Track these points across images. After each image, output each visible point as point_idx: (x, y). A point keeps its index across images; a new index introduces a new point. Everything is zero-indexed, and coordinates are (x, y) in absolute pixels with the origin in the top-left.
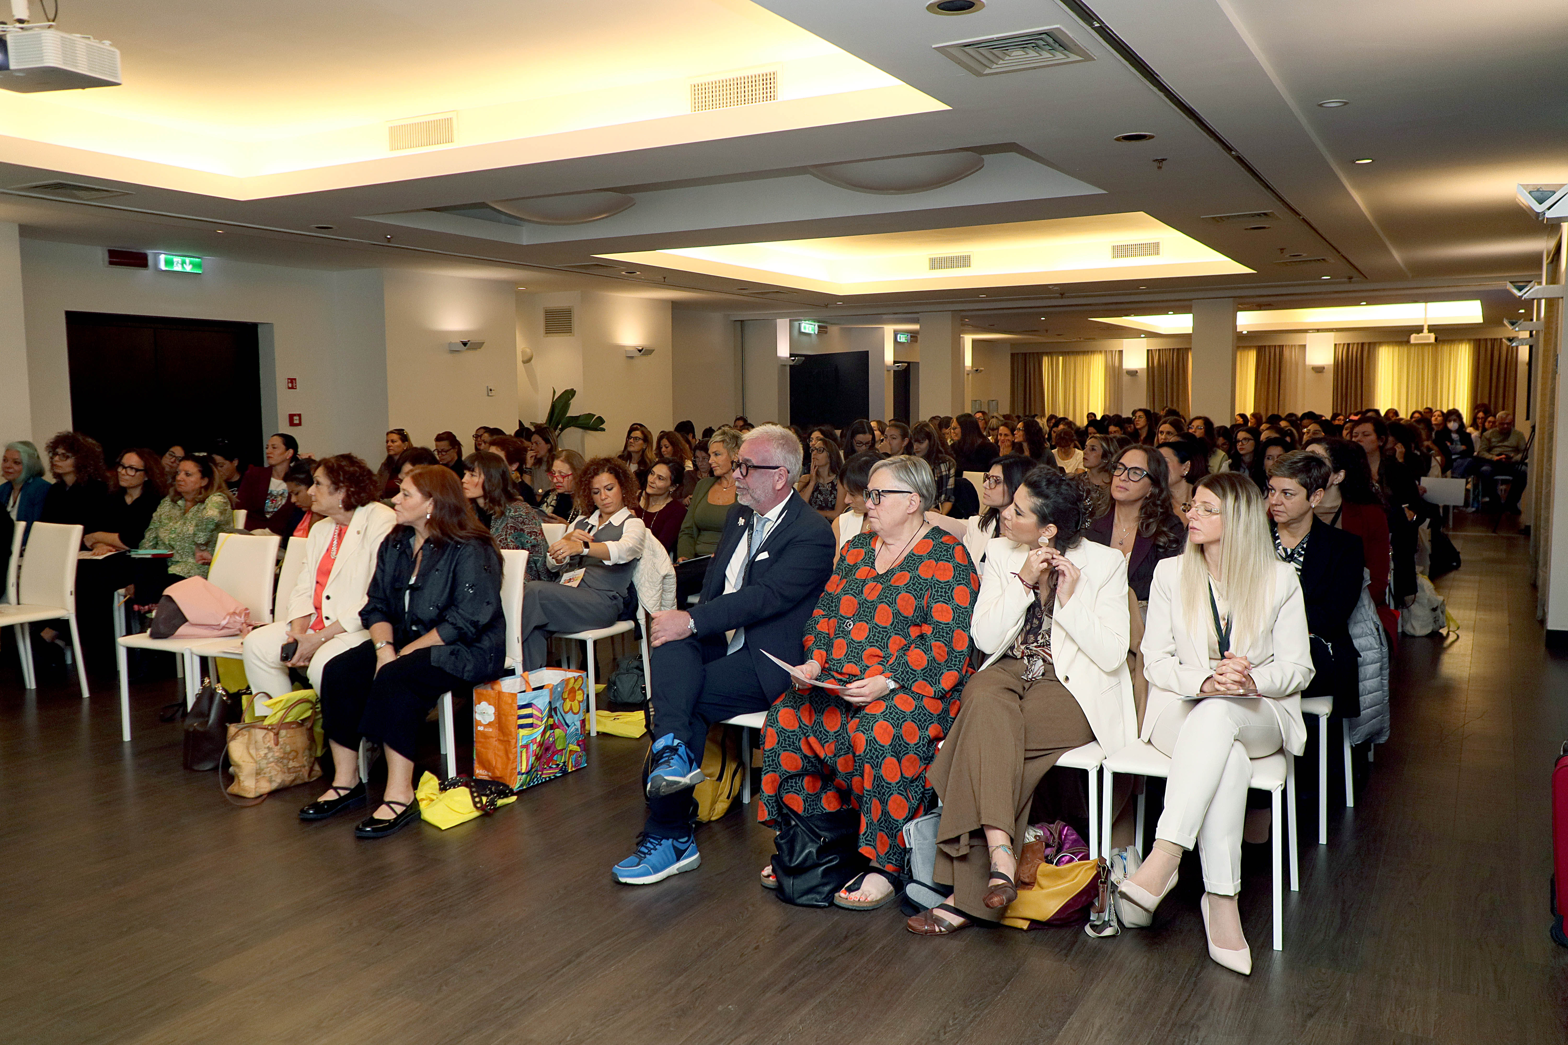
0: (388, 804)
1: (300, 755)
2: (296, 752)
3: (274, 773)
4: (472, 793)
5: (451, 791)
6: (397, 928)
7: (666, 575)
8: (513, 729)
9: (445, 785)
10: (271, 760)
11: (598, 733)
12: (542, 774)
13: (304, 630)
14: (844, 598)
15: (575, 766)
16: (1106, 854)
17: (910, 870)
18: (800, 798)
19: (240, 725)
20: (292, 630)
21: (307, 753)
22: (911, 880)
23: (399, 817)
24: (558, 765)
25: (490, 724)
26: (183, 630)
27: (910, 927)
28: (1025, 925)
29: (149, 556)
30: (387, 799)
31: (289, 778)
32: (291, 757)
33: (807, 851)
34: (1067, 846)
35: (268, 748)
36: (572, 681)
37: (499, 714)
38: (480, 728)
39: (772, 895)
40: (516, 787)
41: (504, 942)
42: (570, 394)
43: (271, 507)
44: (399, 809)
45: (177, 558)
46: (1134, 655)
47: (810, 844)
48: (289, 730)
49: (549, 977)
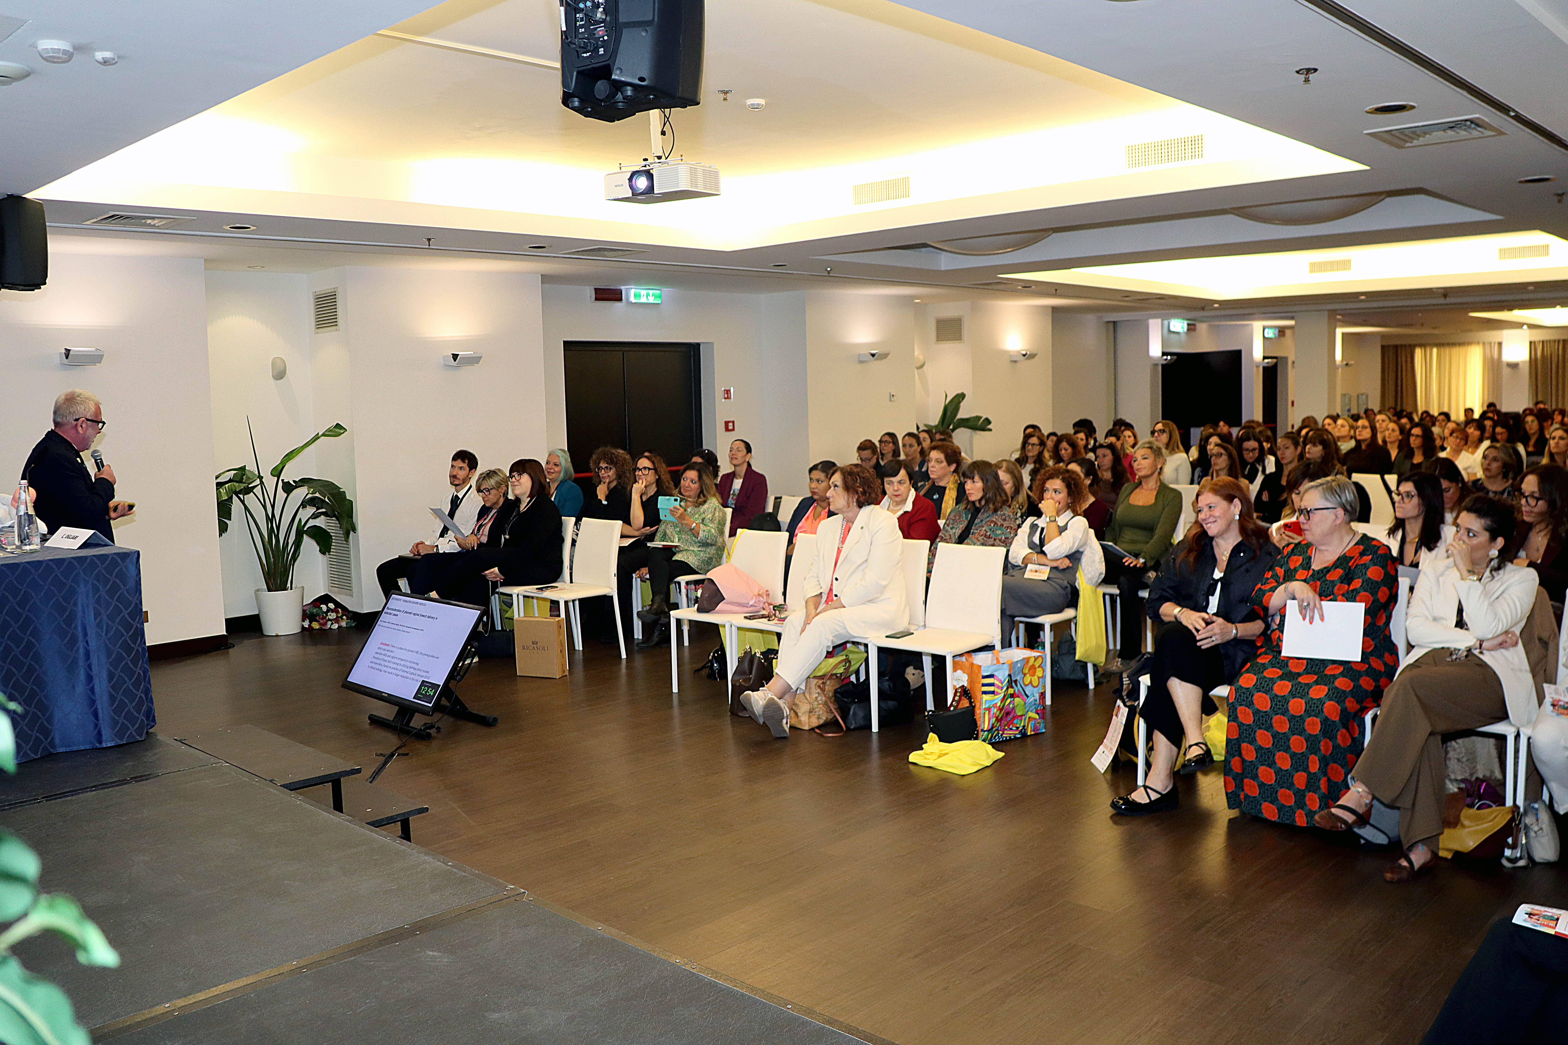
8: (979, 694)
12: (1003, 733)
15: (1032, 729)
24: (1020, 727)
26: (722, 606)
36: (1035, 659)
42: (960, 398)
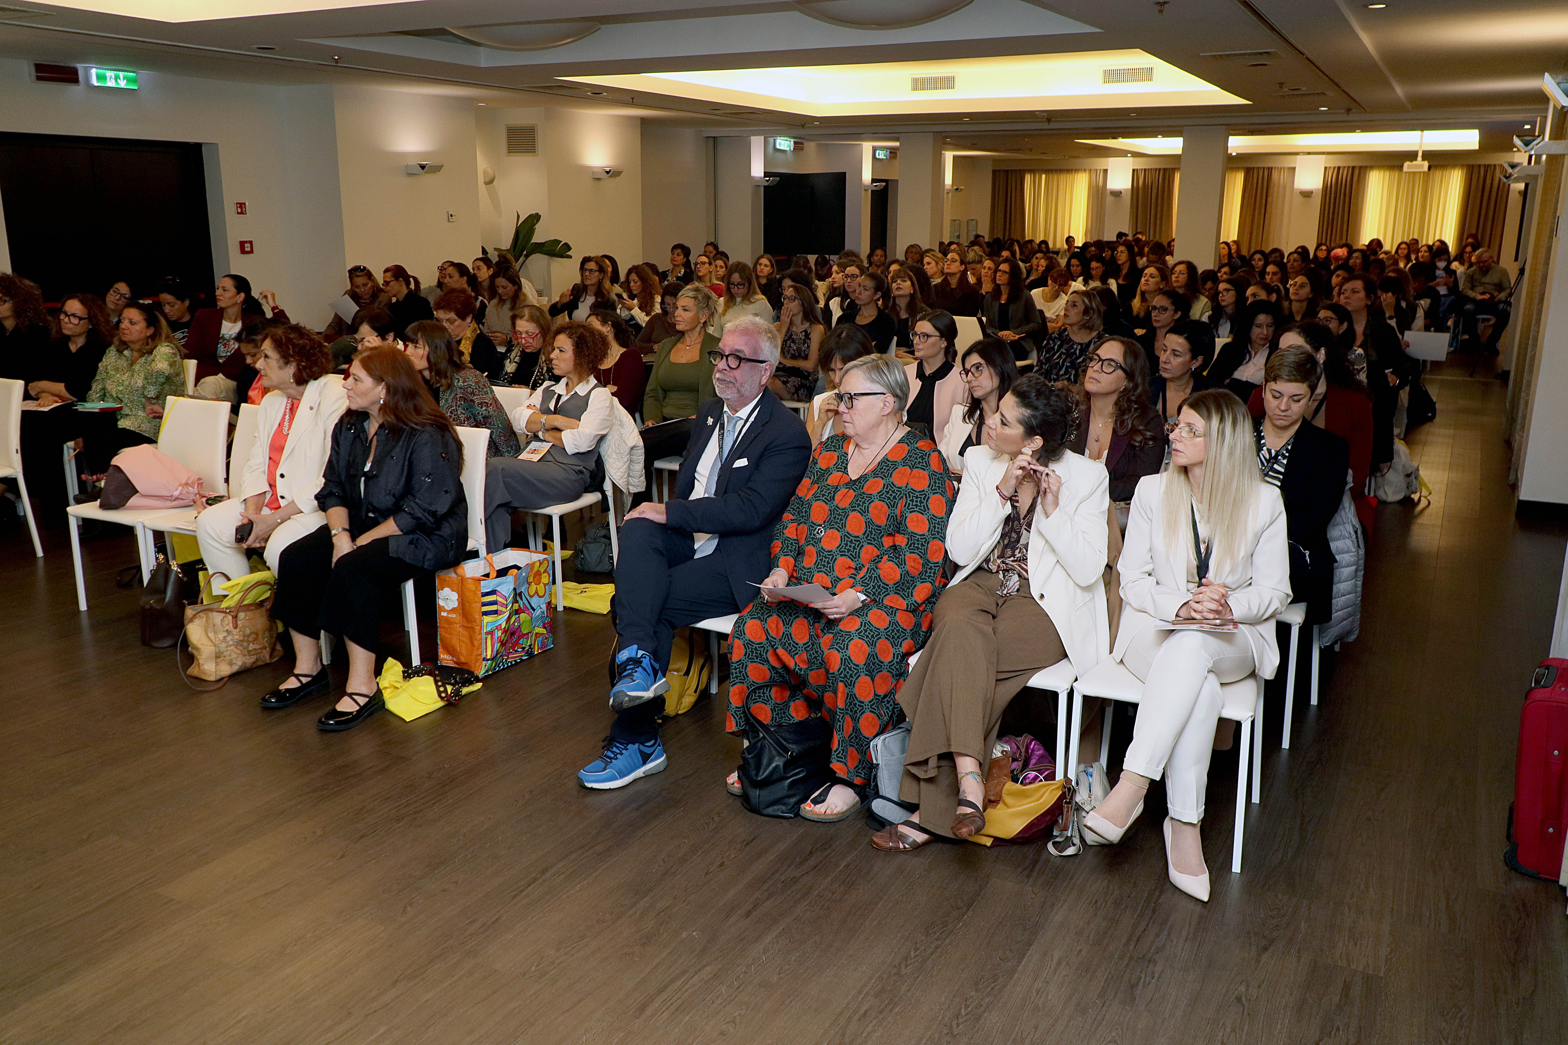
0: (350, 695)
1: (260, 637)
2: (257, 634)
3: (234, 656)
4: (436, 682)
5: (415, 679)
6: (361, 837)
7: (634, 447)
8: (477, 616)
9: (409, 673)
10: (231, 643)
11: (564, 607)
12: (508, 659)
13: (259, 509)
14: (815, 504)
15: (541, 648)
16: (1072, 775)
17: (876, 786)
18: (768, 708)
19: (198, 607)
20: (246, 509)
21: (267, 634)
22: (877, 795)
23: (362, 709)
24: (524, 648)
25: (453, 610)
26: (133, 501)
27: (875, 843)
28: (988, 842)
29: (97, 410)
30: (349, 690)
31: (249, 660)
32: (251, 639)
33: (774, 765)
34: (1033, 761)
35: (227, 631)
36: (538, 564)
37: (462, 600)
38: (444, 614)
39: (738, 803)
40: (481, 673)
41: (469, 856)
42: (535, 218)
43: (223, 352)
44: (362, 701)
45: (126, 411)
46: (1110, 574)
47: (777, 758)
48: (248, 613)
49: (514, 897)
